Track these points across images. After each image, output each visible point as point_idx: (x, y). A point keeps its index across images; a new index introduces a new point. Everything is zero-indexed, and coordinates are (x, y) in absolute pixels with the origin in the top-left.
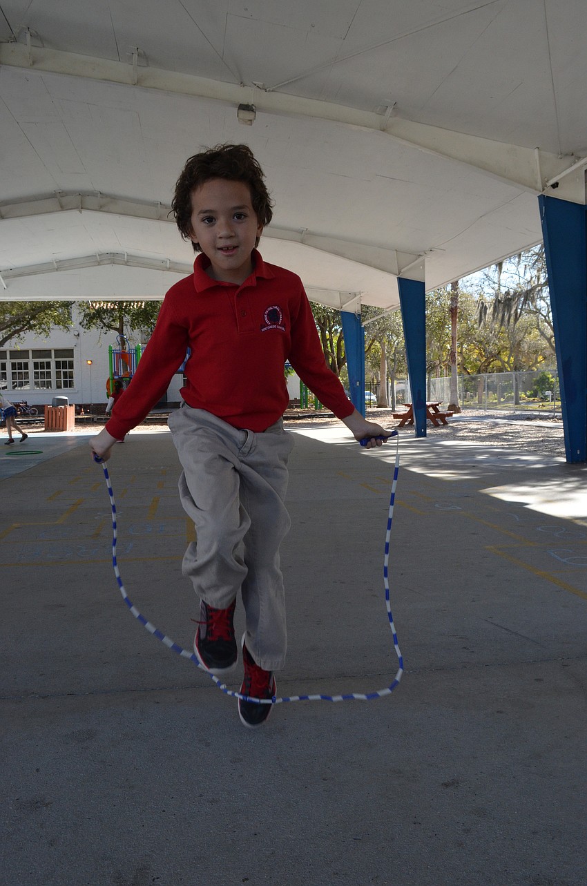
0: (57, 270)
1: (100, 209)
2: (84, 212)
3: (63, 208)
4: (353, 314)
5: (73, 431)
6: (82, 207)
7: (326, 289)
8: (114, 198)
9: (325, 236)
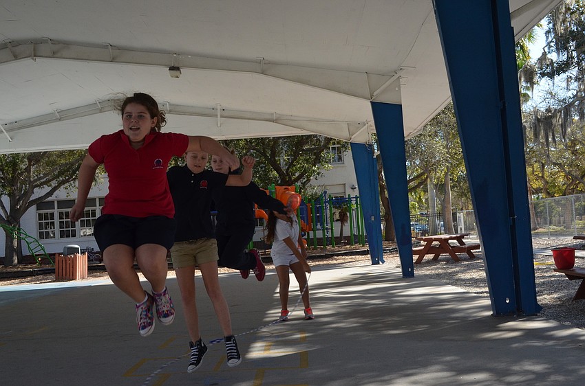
0: (60, 120)
1: (54, 55)
2: (38, 59)
3: (16, 57)
4: (363, 145)
5: (83, 280)
6: (35, 55)
7: (333, 121)
8: (66, 44)
9: (287, 64)
